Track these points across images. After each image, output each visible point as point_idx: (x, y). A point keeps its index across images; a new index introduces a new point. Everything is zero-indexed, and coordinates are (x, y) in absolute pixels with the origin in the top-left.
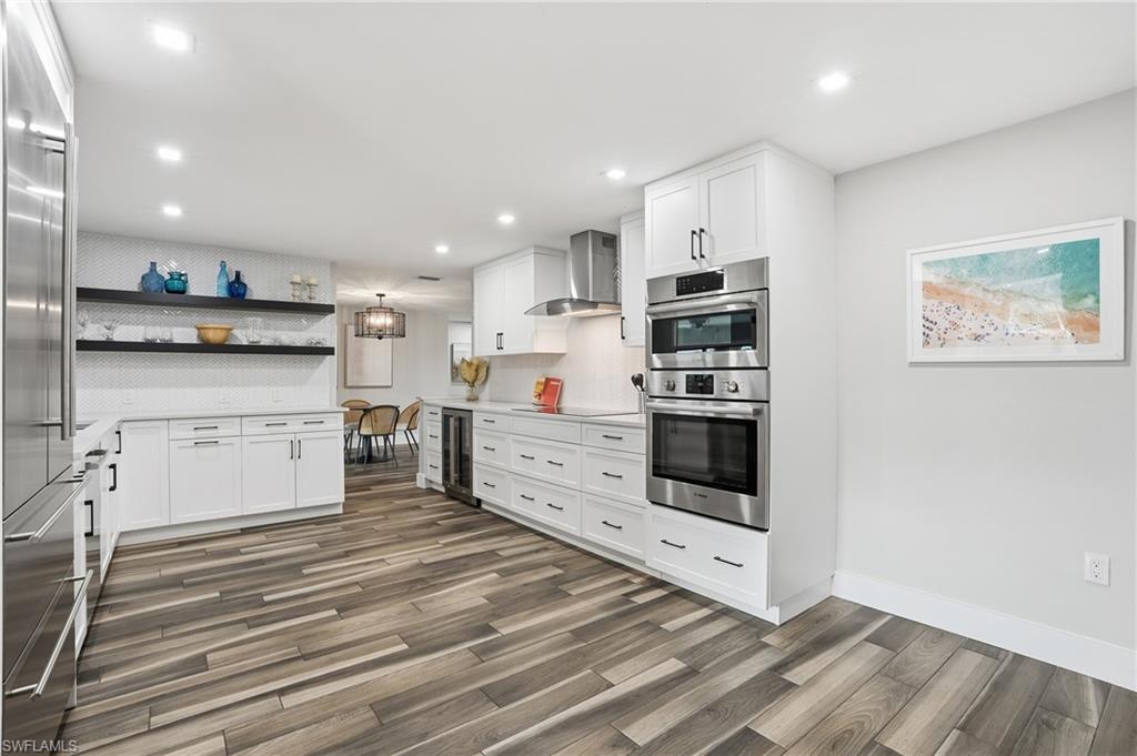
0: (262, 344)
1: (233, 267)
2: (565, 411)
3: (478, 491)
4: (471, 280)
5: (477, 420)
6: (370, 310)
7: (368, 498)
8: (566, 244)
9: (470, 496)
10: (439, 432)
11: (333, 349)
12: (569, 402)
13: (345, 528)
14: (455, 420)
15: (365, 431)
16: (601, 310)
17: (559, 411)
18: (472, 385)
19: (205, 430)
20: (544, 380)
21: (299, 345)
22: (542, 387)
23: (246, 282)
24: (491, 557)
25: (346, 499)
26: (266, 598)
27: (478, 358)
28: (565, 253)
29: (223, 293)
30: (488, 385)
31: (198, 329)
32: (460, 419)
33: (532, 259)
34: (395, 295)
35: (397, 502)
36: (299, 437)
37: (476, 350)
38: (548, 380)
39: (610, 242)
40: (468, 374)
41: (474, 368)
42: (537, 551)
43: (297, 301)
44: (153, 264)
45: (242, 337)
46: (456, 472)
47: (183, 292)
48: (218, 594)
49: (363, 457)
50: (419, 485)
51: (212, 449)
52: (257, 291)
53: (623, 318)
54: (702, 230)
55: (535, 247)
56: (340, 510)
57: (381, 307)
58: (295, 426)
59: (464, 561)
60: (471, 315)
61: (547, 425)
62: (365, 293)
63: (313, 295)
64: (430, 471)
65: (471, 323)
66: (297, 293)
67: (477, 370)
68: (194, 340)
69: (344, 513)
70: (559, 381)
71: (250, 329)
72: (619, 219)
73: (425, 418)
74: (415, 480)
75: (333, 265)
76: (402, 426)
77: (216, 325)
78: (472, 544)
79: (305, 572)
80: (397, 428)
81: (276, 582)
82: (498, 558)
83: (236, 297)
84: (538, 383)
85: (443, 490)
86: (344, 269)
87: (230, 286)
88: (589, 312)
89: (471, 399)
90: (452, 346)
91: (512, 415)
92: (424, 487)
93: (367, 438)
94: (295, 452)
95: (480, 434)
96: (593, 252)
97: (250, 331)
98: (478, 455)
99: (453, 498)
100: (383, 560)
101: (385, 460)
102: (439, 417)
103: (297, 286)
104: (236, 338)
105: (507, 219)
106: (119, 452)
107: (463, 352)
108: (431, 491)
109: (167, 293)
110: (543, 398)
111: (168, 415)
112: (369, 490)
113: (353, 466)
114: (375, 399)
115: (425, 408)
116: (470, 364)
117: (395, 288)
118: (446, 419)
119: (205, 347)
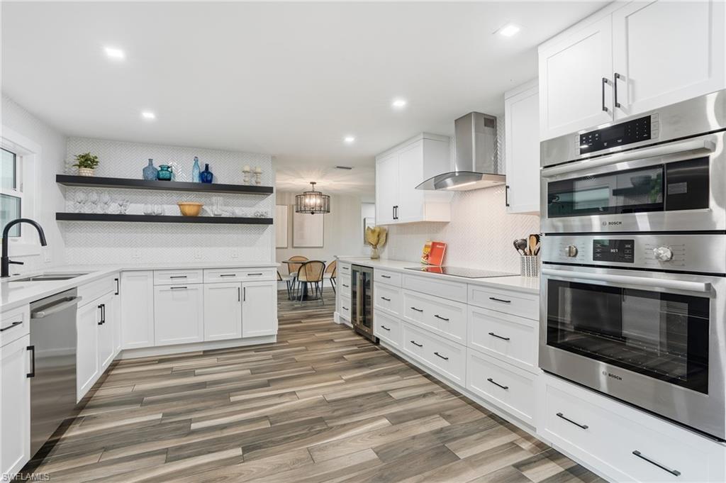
0: (223, 216)
1: (203, 161)
2: (449, 271)
3: (377, 332)
4: (374, 167)
5: (377, 276)
6: (305, 194)
7: (297, 330)
8: (451, 129)
9: (371, 335)
10: (349, 283)
11: (272, 219)
12: (452, 262)
13: (275, 357)
14: (361, 274)
15: (302, 278)
16: (485, 182)
17: (444, 271)
18: (375, 246)
19: (179, 278)
20: (430, 244)
21: (249, 217)
22: (429, 250)
23: (213, 172)
24: (383, 398)
25: (279, 330)
26: (194, 426)
27: (379, 226)
28: (449, 138)
29: (197, 180)
30: (387, 247)
31: (180, 205)
32: (364, 274)
33: (422, 144)
34: (324, 183)
35: (317, 335)
36: (244, 285)
37: (378, 220)
38: (434, 244)
39: (491, 122)
40: (373, 239)
41: (376, 234)
42: (424, 396)
43: (247, 184)
44: (151, 160)
45: (210, 211)
46: (361, 315)
47: (169, 179)
48: (160, 416)
49: (301, 297)
50: (335, 321)
51: (183, 293)
52: (220, 178)
53: (507, 187)
54: (617, 76)
55: (424, 133)
56: (274, 340)
57: (313, 192)
58: (242, 276)
59: (359, 401)
60: (374, 196)
61: (433, 282)
62: (301, 182)
63: (259, 180)
64: (343, 312)
65: (374, 203)
66: (247, 179)
67: (378, 236)
68: (178, 214)
69: (278, 343)
70: (443, 244)
71: (216, 205)
72: (504, 94)
73: (340, 272)
74: (333, 316)
75: (274, 158)
76: (327, 276)
77: (191, 203)
78: (368, 382)
79: (232, 399)
80: (324, 276)
81: (207, 408)
82: (389, 400)
83: (206, 182)
84: (426, 246)
85: (352, 326)
86: (281, 161)
87: (201, 175)
88: (472, 184)
89: (374, 258)
90: (365, 220)
91: (405, 273)
92: (339, 323)
93: (305, 283)
94: (242, 295)
95: (379, 287)
96: (476, 131)
97: (215, 207)
98: (377, 304)
99: (360, 335)
100: (294, 393)
101: (316, 299)
102: (350, 272)
103: (247, 174)
104: (207, 212)
105: (399, 104)
106: (117, 294)
107: (371, 223)
108: (344, 327)
109: (159, 181)
110: (430, 258)
111: (153, 267)
112: (301, 322)
113: (294, 302)
114: (310, 256)
115: (340, 264)
116: (373, 231)
117: (322, 177)
118: (354, 273)
119: (185, 219)
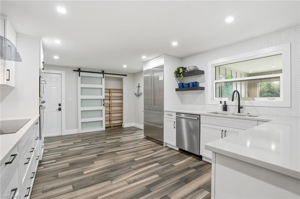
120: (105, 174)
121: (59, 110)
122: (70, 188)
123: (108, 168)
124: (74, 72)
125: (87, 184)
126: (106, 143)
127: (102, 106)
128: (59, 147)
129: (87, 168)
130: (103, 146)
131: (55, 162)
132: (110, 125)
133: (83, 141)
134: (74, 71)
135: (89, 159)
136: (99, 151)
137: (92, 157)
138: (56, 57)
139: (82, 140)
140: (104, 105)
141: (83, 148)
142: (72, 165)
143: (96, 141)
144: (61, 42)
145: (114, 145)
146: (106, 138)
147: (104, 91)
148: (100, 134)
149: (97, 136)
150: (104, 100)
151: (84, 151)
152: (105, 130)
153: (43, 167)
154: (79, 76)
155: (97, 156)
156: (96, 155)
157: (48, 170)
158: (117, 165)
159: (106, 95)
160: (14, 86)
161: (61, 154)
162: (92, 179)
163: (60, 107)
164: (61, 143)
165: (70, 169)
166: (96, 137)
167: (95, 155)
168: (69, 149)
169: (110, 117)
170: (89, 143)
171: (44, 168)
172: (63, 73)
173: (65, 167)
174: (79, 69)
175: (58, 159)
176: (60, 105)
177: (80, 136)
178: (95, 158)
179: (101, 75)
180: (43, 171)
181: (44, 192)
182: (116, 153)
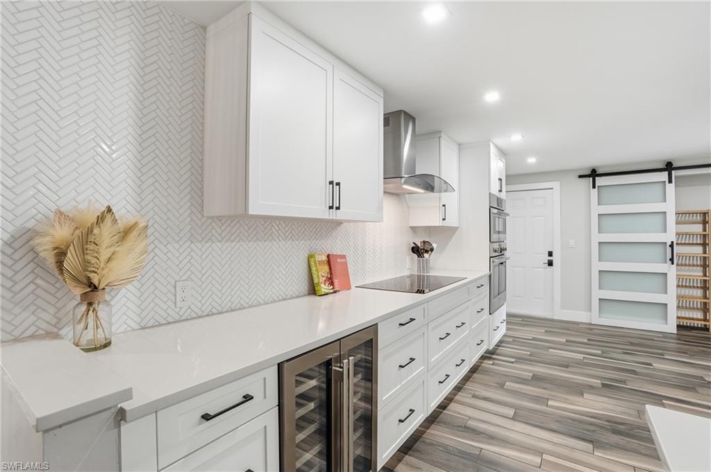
84: (320, 263)
120: (592, 428)
121: (549, 265)
122: (511, 412)
123: (608, 421)
124: (581, 179)
125: (542, 423)
126: (652, 366)
127: (666, 262)
128: (534, 339)
129: (560, 398)
130: (637, 370)
131: (512, 363)
132: (703, 323)
133: (591, 343)
134: (580, 177)
135: (577, 383)
136: (617, 377)
137: (588, 381)
138: (532, 160)
139: (589, 340)
140: (672, 260)
141: (581, 356)
142: (537, 379)
143: (624, 353)
144: (523, 136)
145: (673, 380)
146: (662, 354)
147: (671, 219)
148: (653, 340)
149: (636, 341)
150: (672, 246)
151: (580, 364)
152: (677, 334)
153: (491, 362)
154: (594, 187)
155: (601, 386)
156: (599, 381)
157: (497, 370)
158: (638, 428)
159: (678, 231)
160: (456, 225)
161: (529, 353)
162: (556, 421)
163: (550, 258)
164: (542, 333)
165: (528, 385)
166: (632, 344)
167: (597, 382)
168: (550, 350)
169: (705, 297)
170: (602, 352)
171: (493, 364)
172: (556, 185)
173: (522, 377)
174: (594, 171)
175: (519, 359)
176: (550, 254)
177: (592, 329)
178: (591, 388)
179: (664, 176)
180: (489, 368)
181: (474, 396)
182: (664, 401)
